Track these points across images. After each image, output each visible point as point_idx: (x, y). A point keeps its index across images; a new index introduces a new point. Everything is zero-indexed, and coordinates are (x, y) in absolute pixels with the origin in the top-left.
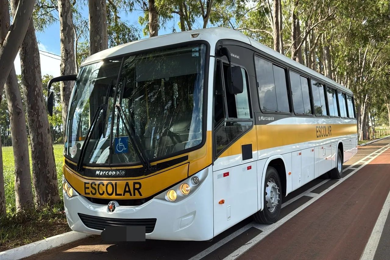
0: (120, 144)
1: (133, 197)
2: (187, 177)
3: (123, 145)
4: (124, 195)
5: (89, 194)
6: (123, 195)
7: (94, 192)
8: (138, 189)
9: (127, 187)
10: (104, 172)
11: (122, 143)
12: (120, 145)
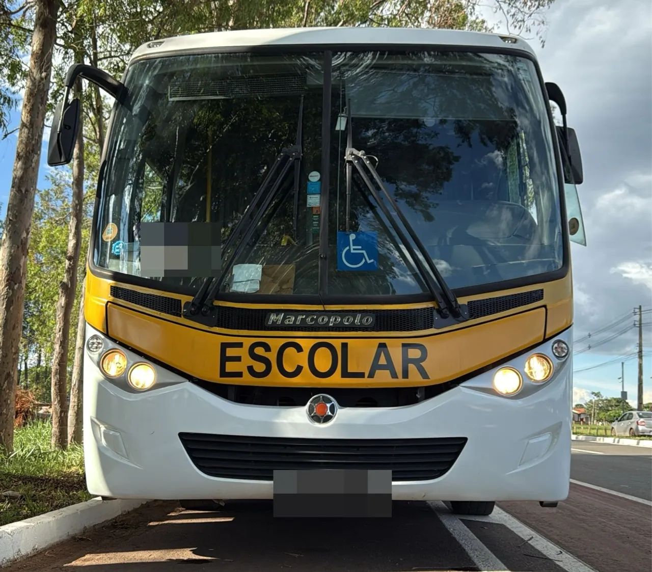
0: (354, 249)
1: (400, 382)
2: (542, 340)
3: (364, 252)
4: (371, 375)
5: (239, 375)
6: (368, 377)
7: (260, 367)
8: (417, 362)
9: (382, 354)
10: (300, 318)
11: (360, 247)
12: (352, 251)
